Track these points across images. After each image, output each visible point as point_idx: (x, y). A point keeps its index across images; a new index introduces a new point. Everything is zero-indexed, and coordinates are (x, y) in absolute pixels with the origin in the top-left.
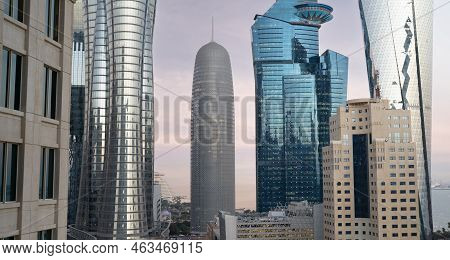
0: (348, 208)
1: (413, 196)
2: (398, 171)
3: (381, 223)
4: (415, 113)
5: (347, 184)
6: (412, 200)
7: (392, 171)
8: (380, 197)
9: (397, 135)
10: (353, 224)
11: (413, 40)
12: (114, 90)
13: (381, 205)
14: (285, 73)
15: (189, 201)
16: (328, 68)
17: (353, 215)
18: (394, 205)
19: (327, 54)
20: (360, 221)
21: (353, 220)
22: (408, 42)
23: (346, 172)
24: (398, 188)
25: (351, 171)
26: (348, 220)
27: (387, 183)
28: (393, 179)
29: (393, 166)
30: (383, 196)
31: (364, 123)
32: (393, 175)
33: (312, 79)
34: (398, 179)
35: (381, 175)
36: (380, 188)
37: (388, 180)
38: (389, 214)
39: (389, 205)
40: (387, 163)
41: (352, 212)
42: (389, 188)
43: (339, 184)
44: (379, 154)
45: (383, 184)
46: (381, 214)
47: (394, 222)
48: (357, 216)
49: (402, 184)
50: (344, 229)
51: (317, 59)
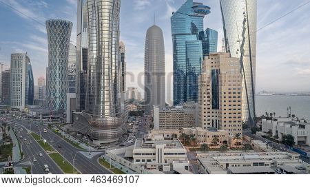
0: (209, 105)
1: (239, 99)
2: (232, 87)
3: (223, 112)
5: (209, 93)
6: (239, 101)
7: (230, 87)
8: (223, 99)
9: (233, 70)
10: (211, 112)
13: (223, 103)
14: (187, 40)
16: (208, 36)
17: (211, 108)
19: (208, 30)
20: (215, 111)
21: (211, 110)
23: (208, 87)
24: (232, 95)
25: (211, 87)
26: (209, 110)
27: (227, 93)
28: (229, 91)
29: (230, 85)
30: (225, 99)
31: (217, 64)
32: (230, 89)
33: (200, 42)
34: (232, 91)
35: (224, 89)
36: (223, 95)
37: (227, 92)
38: (227, 107)
39: (227, 103)
40: (227, 83)
41: (211, 106)
42: (227, 95)
43: (205, 93)
44: (223, 79)
45: (225, 93)
46: (223, 107)
47: (230, 111)
48: (213, 108)
49: (234, 93)
50: (206, 114)
51: (202, 33)
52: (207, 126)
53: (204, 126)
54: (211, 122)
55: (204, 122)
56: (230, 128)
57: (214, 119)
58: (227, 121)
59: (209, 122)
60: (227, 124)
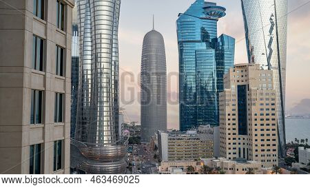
0: (234, 129)
1: (274, 122)
2: (265, 107)
3: (254, 138)
4: (275, 73)
5: (234, 115)
6: (274, 125)
7: (261, 107)
8: (254, 122)
9: (265, 85)
10: (237, 139)
11: (275, 27)
12: (96, 59)
13: (254, 127)
14: (197, 48)
15: (139, 124)
16: (223, 44)
17: (237, 133)
18: (262, 127)
19: (222, 36)
20: (242, 137)
21: (237, 136)
22: (272, 28)
23: (233, 107)
24: (265, 117)
25: (236, 107)
26: (234, 136)
28: (262, 112)
29: (262, 104)
30: (256, 122)
31: (244, 78)
32: (262, 109)
33: (213, 51)
34: (265, 112)
35: (254, 110)
36: (254, 117)
37: (259, 113)
38: (259, 133)
39: (259, 127)
40: (258, 102)
42: (259, 117)
43: (229, 115)
44: (253, 97)
45: (256, 115)
46: (254, 133)
47: (262, 138)
48: (239, 134)
49: (267, 115)
50: (232, 141)
51: (216, 39)
52: (232, 156)
53: (228, 156)
54: (237, 151)
55: (228, 151)
56: (263, 158)
57: (242, 146)
58: (259, 150)
59: (235, 151)
60: (260, 153)
